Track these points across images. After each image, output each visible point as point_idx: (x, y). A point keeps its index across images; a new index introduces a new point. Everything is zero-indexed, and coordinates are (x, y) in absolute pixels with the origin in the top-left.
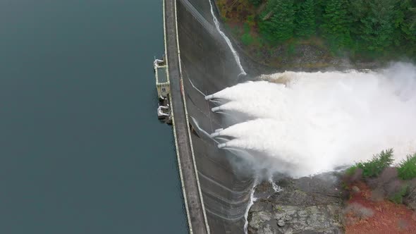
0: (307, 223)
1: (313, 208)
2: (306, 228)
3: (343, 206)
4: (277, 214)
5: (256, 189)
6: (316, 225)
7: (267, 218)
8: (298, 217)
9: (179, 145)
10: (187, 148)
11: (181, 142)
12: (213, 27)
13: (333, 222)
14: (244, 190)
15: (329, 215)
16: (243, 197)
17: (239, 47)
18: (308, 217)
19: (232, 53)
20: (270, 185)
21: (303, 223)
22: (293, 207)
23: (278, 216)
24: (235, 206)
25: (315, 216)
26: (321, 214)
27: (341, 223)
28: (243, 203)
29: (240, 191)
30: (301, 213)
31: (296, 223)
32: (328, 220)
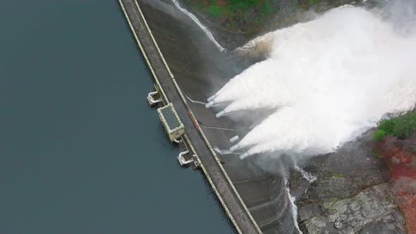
0: (363, 216)
1: (362, 195)
2: (365, 223)
3: (391, 185)
4: (331, 216)
5: (290, 186)
6: (373, 215)
7: (322, 224)
8: (352, 213)
9: (222, 196)
10: (232, 196)
11: (222, 191)
12: (172, 7)
13: (387, 205)
14: (279, 193)
15: (380, 199)
16: (283, 203)
17: (208, 21)
18: (361, 208)
19: (202, 30)
20: (299, 174)
21: (359, 217)
22: (341, 202)
23: (333, 218)
24: (283, 219)
25: (367, 205)
26: (372, 200)
27: (394, 203)
28: (287, 210)
29: (276, 196)
30: (353, 205)
31: (353, 220)
32: (381, 204)
